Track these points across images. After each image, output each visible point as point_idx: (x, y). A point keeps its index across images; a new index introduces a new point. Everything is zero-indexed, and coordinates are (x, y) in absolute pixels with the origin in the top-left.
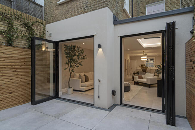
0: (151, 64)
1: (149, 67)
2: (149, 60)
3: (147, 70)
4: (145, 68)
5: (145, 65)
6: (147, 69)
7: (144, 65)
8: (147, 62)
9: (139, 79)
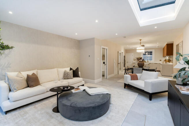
0: (149, 58)
1: (146, 61)
2: (147, 53)
3: (144, 65)
4: (142, 62)
5: (143, 58)
6: (145, 63)
7: (141, 58)
8: (144, 56)
9: (131, 80)
